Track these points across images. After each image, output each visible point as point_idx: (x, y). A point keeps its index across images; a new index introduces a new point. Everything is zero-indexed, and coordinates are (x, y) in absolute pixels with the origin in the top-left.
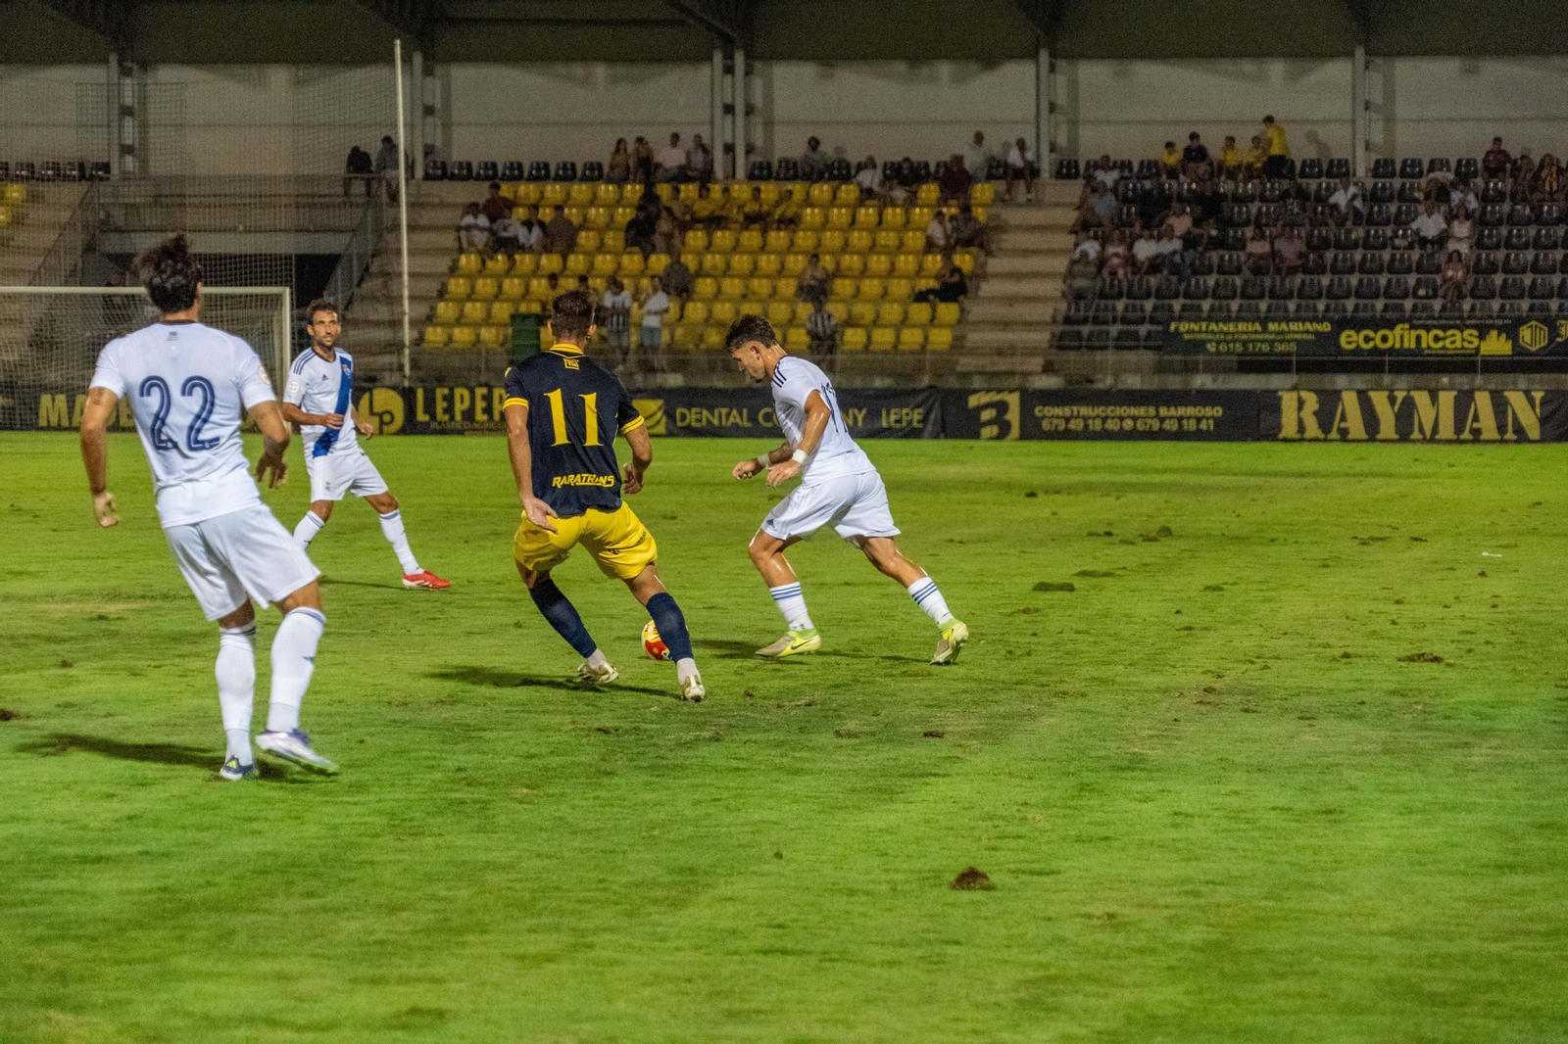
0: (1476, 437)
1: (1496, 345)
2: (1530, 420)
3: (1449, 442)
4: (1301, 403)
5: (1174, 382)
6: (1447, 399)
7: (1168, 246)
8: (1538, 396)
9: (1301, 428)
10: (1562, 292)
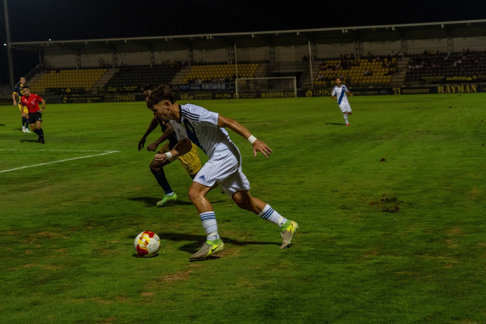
0: (467, 92)
1: (469, 79)
2: (475, 89)
3: (463, 93)
4: (441, 88)
5: (423, 86)
6: (462, 87)
7: (421, 66)
8: (476, 86)
9: (441, 91)
10: (479, 71)
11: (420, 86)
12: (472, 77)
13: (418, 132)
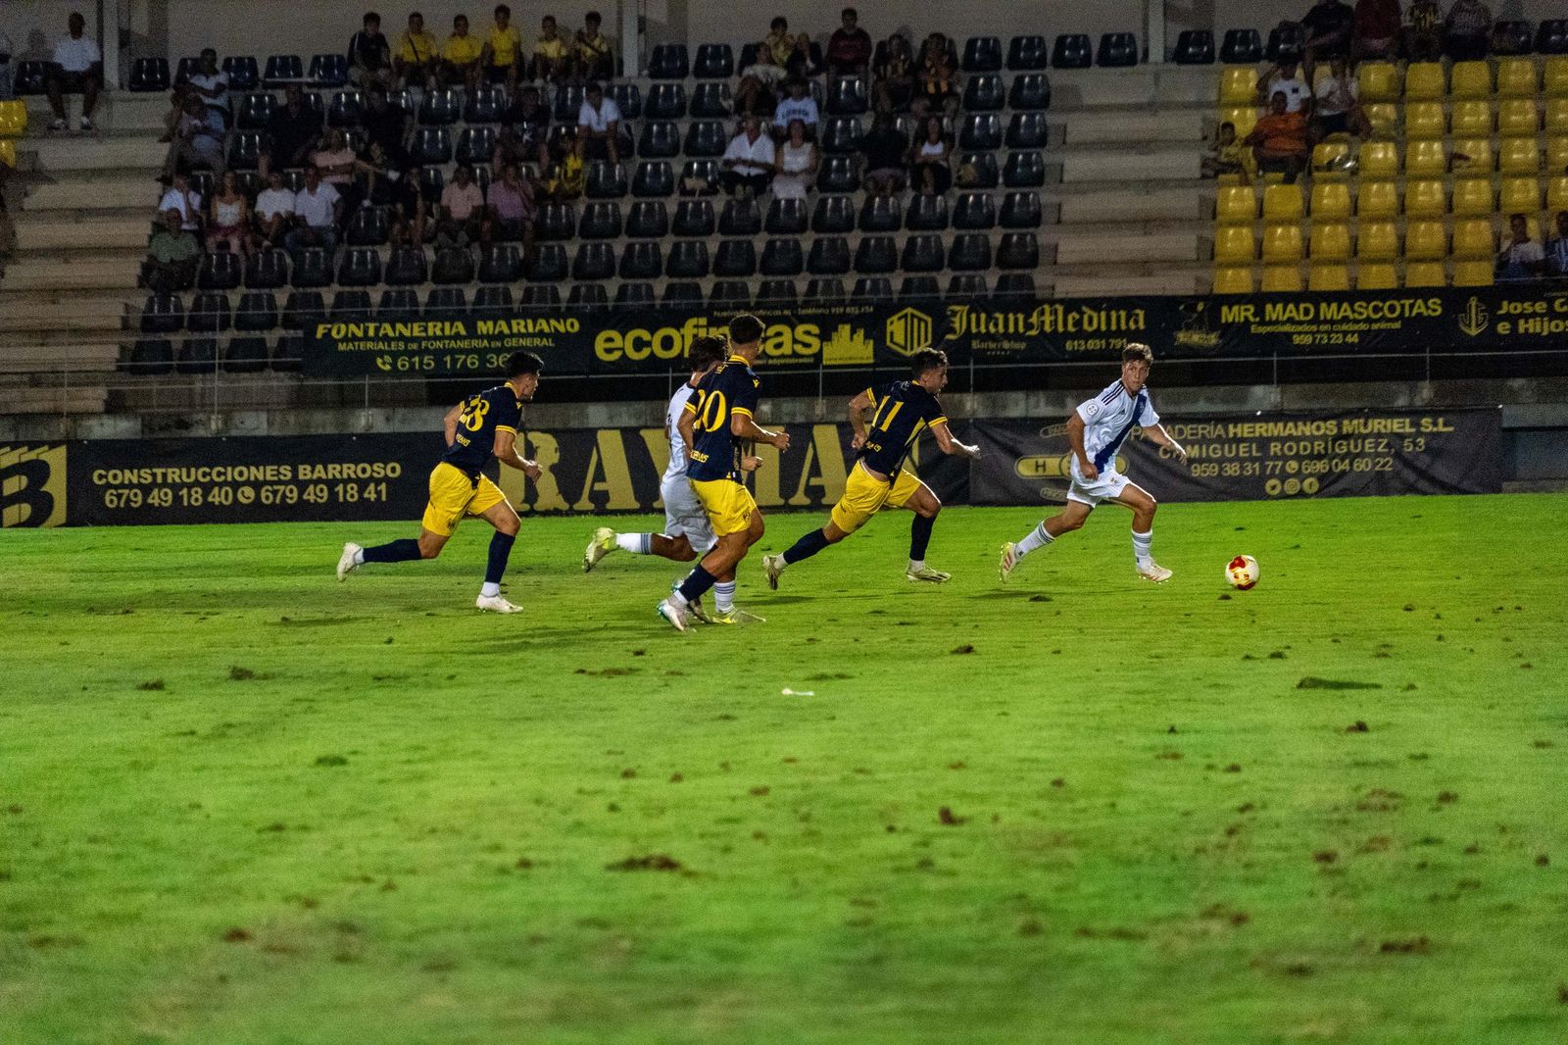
1: (849, 348)
5: (323, 423)
10: (957, 258)
11: (290, 425)
12: (873, 328)
13: (237, 935)
